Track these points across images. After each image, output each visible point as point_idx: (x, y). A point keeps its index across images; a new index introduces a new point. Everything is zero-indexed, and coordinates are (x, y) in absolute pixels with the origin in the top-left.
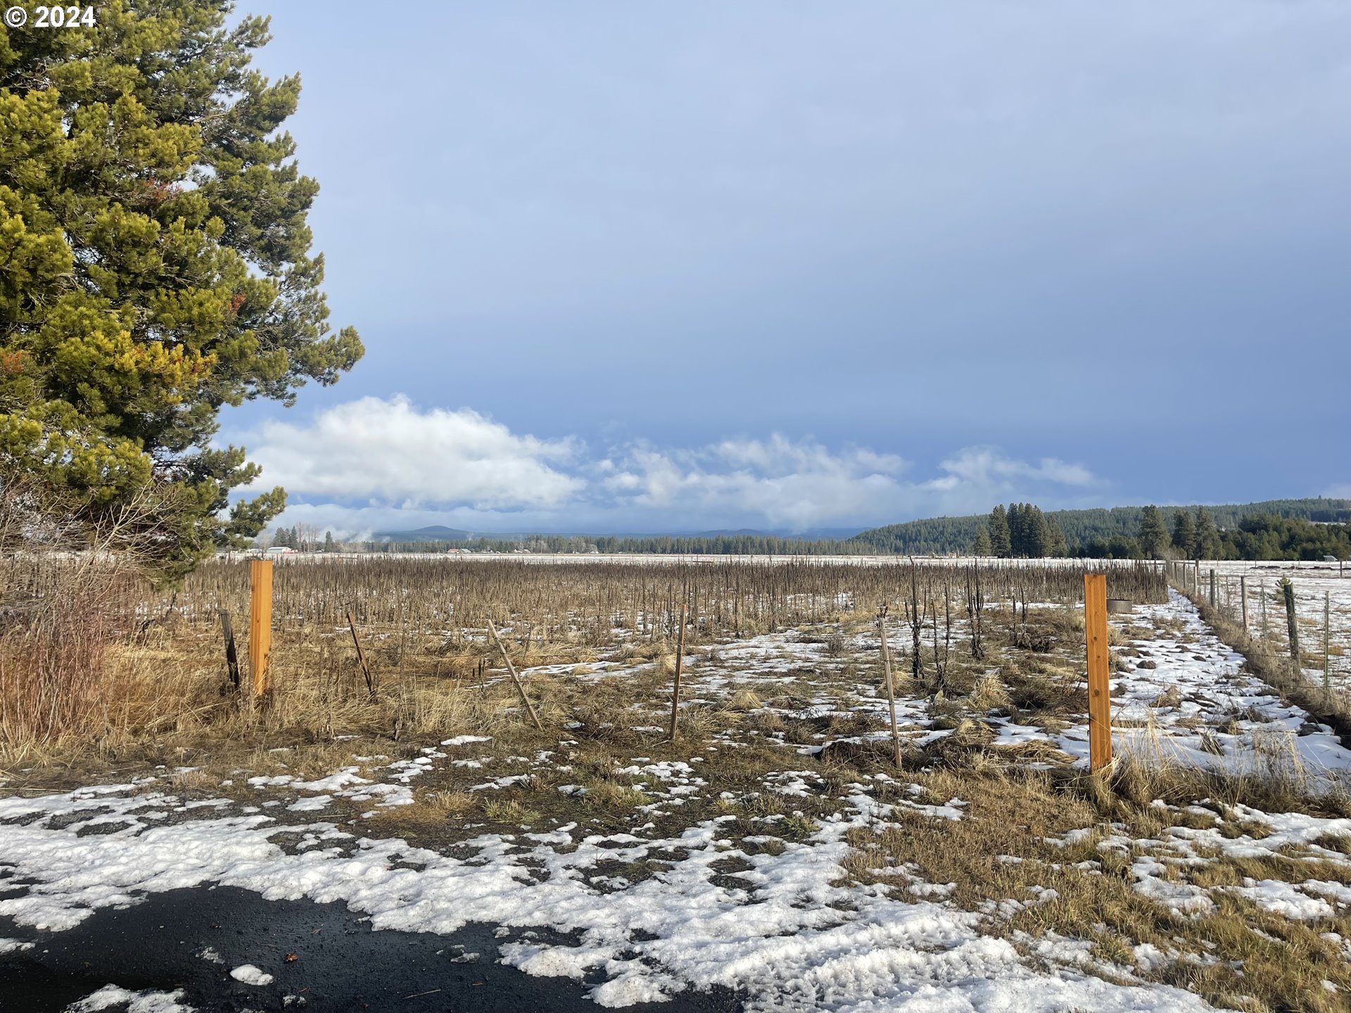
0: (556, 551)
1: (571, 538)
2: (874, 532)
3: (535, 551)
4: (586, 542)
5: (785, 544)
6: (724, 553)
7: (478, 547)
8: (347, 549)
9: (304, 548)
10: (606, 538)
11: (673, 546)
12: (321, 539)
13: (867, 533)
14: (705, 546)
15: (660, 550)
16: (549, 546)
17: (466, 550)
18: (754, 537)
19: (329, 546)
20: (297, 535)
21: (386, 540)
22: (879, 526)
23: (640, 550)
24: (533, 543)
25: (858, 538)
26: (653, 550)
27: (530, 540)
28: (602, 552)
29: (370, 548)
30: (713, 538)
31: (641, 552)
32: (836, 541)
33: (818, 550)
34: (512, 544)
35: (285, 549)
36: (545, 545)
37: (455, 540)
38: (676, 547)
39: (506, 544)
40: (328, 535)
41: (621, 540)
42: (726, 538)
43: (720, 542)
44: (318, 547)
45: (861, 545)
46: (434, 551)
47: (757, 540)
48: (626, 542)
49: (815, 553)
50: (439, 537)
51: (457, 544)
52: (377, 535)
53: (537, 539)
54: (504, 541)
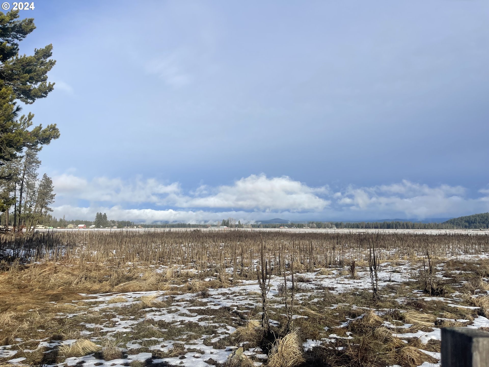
0: (319, 228)
1: (325, 222)
2: (455, 219)
3: (311, 227)
4: (331, 224)
5: (414, 225)
6: (387, 228)
7: (290, 226)
8: (245, 227)
9: (231, 226)
10: (339, 222)
11: (366, 226)
12: (237, 223)
13: (451, 220)
14: (379, 226)
15: (361, 227)
16: (317, 226)
17: (286, 227)
18: (400, 222)
19: (240, 226)
20: (229, 222)
21: (259, 223)
22: (456, 217)
23: (353, 227)
24: (311, 224)
25: (447, 222)
26: (358, 227)
27: (310, 223)
28: (337, 228)
29: (253, 226)
30: (382, 223)
31: (353, 228)
32: (437, 224)
33: (429, 227)
34: (303, 225)
35: (225, 227)
36: (315, 225)
37: (283, 224)
38: (367, 226)
39: (301, 225)
40: (239, 222)
41: (345, 224)
42: (388, 222)
43: (386, 224)
44: (236, 226)
45: (449, 225)
46: (275, 227)
47: (402, 223)
48: (347, 224)
49: (428, 228)
50: (279, 222)
51: (283, 225)
52: (257, 222)
53: (312, 223)
54: (300, 223)
